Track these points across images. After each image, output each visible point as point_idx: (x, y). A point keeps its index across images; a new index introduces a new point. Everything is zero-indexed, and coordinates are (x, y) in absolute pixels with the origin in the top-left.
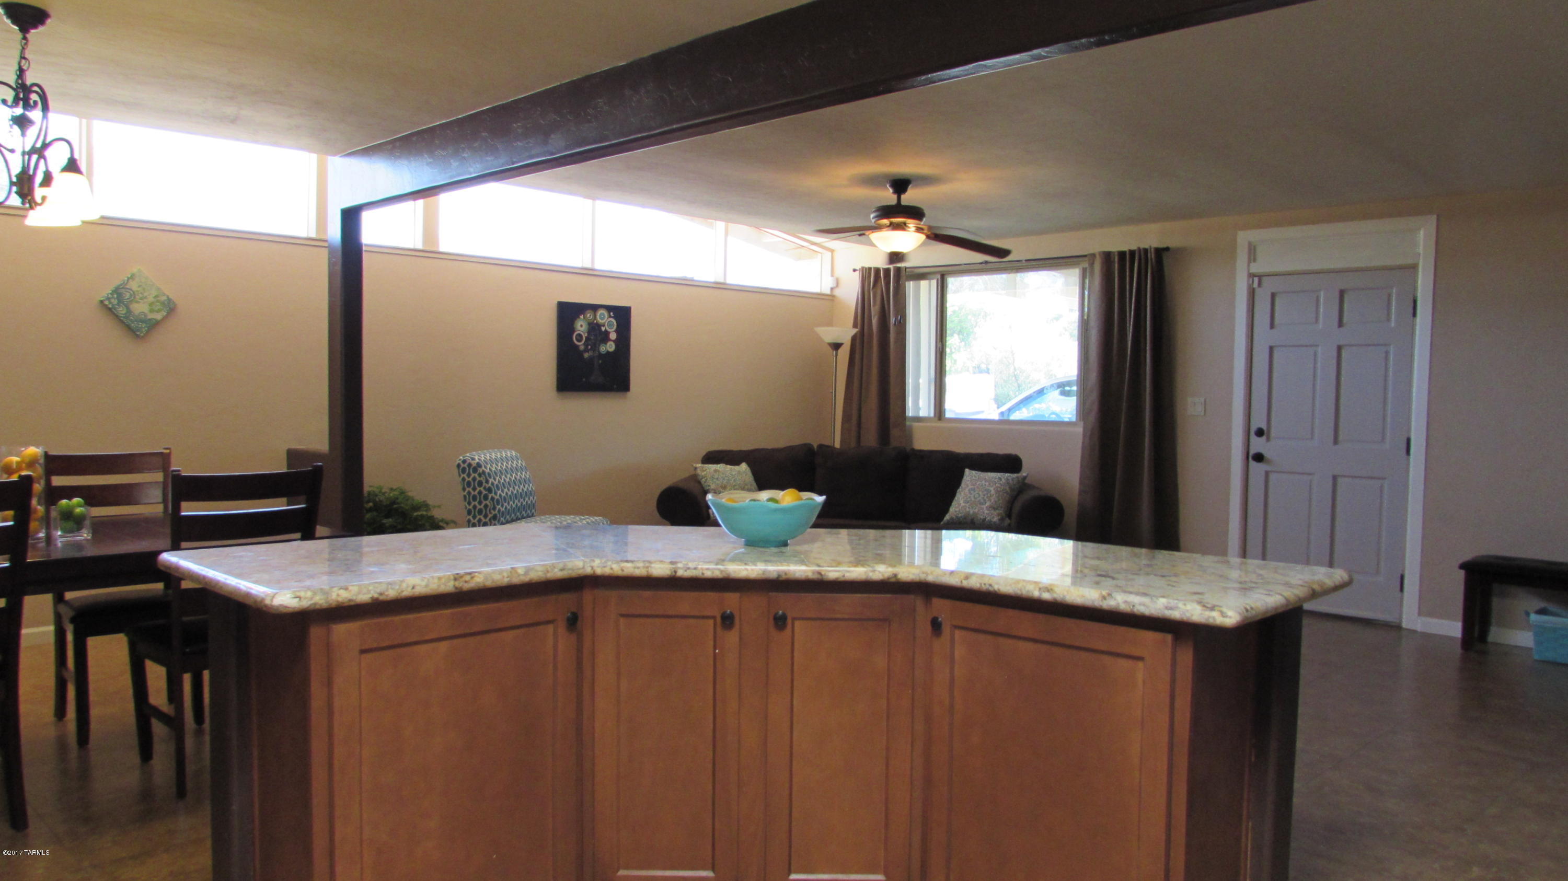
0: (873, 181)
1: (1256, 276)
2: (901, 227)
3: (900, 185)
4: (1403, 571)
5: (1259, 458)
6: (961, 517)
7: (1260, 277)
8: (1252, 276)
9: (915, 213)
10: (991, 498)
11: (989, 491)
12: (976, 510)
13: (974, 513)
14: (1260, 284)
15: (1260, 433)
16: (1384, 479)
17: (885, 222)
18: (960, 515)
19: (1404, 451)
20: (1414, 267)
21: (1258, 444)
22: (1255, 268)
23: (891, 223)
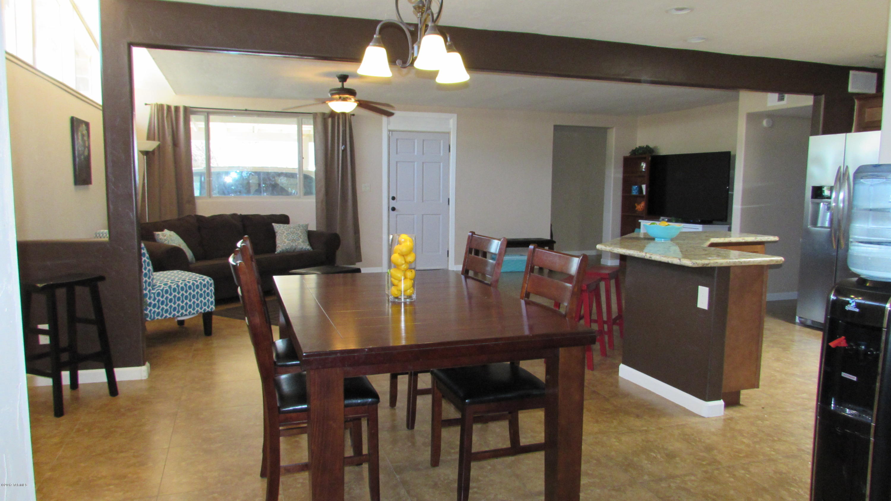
0: (329, 75)
1: (391, 131)
2: (345, 99)
3: (343, 78)
4: (448, 249)
5: (394, 209)
6: (288, 248)
7: (392, 131)
8: (389, 131)
9: (352, 92)
10: (301, 237)
11: (298, 234)
12: (297, 244)
13: (296, 246)
14: (392, 134)
15: (393, 198)
16: (440, 215)
17: (337, 96)
18: (287, 248)
19: (448, 203)
20: (449, 133)
21: (393, 204)
22: (391, 128)
23: (340, 98)
